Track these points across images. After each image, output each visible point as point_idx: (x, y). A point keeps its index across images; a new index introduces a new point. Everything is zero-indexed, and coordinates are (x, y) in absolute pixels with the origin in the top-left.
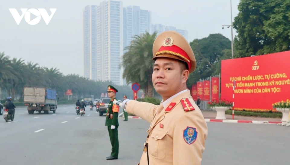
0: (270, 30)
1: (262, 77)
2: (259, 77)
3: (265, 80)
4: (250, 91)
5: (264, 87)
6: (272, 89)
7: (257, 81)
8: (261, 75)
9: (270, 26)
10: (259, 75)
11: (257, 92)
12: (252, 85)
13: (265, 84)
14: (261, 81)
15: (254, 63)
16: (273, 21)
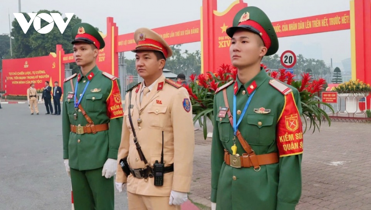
0: (33, 42)
1: (30, 73)
2: (29, 73)
3: (33, 75)
4: (23, 82)
5: (32, 80)
6: (37, 81)
7: (27, 75)
8: (30, 71)
9: (33, 39)
10: (28, 71)
11: (28, 83)
12: (24, 78)
13: (32, 77)
14: (30, 75)
15: (25, 63)
16: (34, 36)
